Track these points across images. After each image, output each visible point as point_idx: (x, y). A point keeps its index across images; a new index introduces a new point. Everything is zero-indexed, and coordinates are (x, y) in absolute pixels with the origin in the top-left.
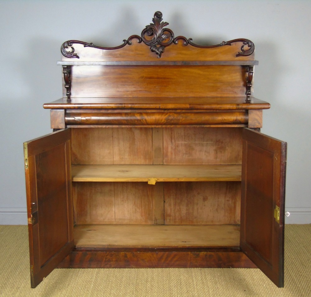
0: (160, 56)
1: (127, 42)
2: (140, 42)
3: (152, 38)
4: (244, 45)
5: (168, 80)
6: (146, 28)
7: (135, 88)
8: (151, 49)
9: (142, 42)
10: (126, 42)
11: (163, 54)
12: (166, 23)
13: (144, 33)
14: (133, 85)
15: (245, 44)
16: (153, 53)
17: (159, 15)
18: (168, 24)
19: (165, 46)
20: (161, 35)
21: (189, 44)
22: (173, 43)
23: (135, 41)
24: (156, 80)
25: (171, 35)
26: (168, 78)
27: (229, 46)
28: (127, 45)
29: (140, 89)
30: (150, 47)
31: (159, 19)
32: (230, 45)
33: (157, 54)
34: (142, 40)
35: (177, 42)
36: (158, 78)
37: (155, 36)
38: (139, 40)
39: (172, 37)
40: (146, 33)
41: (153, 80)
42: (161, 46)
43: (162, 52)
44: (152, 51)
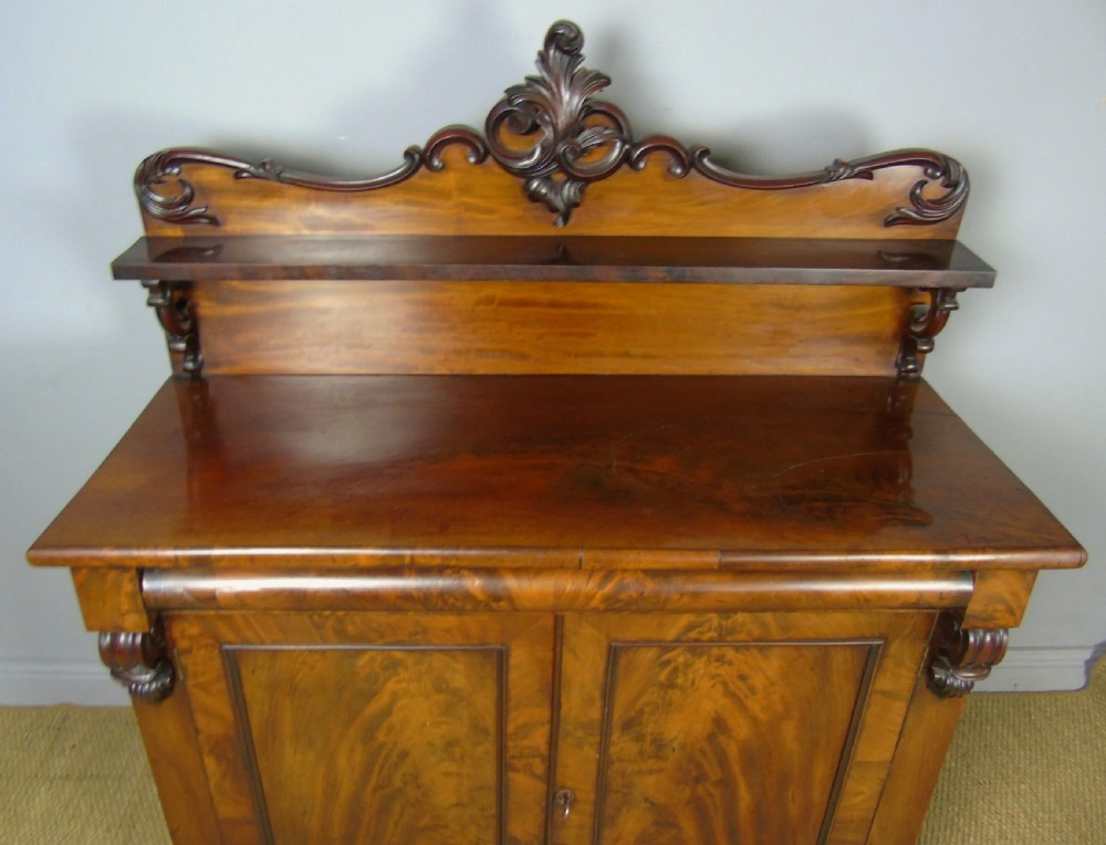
0: (566, 218)
1: (420, 160)
2: (479, 161)
3: (532, 143)
4: (926, 178)
5: (593, 311)
6: (509, 101)
7: (459, 338)
8: (526, 187)
9: (490, 160)
10: (418, 157)
11: (576, 211)
12: (598, 76)
13: (499, 121)
14: (452, 329)
15: (934, 177)
16: (537, 204)
17: (571, 41)
18: (608, 82)
19: (588, 181)
20: (575, 128)
21: (693, 172)
22: (625, 167)
23: (454, 153)
24: (546, 310)
25: (619, 128)
26: (595, 306)
27: (865, 183)
28: (423, 170)
29: (482, 345)
30: (523, 181)
31: (567, 58)
32: (870, 176)
33: (554, 210)
34: (487, 153)
35: (642, 165)
36: (553, 304)
37: (548, 133)
38: (476, 150)
39: (624, 142)
40: (507, 120)
41: (533, 310)
42: (572, 178)
43: (576, 205)
44: (534, 197)
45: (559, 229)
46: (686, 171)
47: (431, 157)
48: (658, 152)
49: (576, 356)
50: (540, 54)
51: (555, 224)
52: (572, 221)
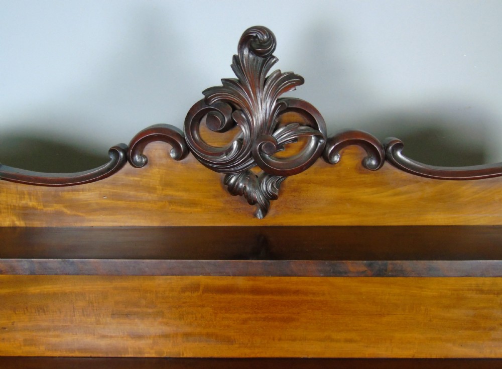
0: (265, 211)
2: (181, 156)
3: (231, 140)
6: (206, 101)
7: (166, 324)
8: (226, 181)
9: (190, 157)
10: (121, 154)
11: (274, 203)
12: (291, 76)
13: (198, 119)
14: (160, 314)
17: (262, 44)
18: (301, 81)
19: (285, 174)
20: (270, 126)
21: (387, 165)
22: (320, 161)
23: (157, 150)
24: (251, 297)
25: (315, 127)
28: (128, 166)
29: (188, 330)
30: (223, 175)
31: (261, 59)
33: (252, 202)
34: (188, 150)
35: (336, 159)
36: (256, 291)
37: (245, 130)
38: (176, 147)
39: (319, 137)
40: (204, 119)
41: (237, 296)
42: (270, 172)
43: (274, 197)
44: (233, 191)
45: (259, 221)
46: (380, 163)
47: (133, 154)
48: (352, 146)
49: (280, 340)
50: (235, 57)
51: (255, 215)
52: (271, 212)
